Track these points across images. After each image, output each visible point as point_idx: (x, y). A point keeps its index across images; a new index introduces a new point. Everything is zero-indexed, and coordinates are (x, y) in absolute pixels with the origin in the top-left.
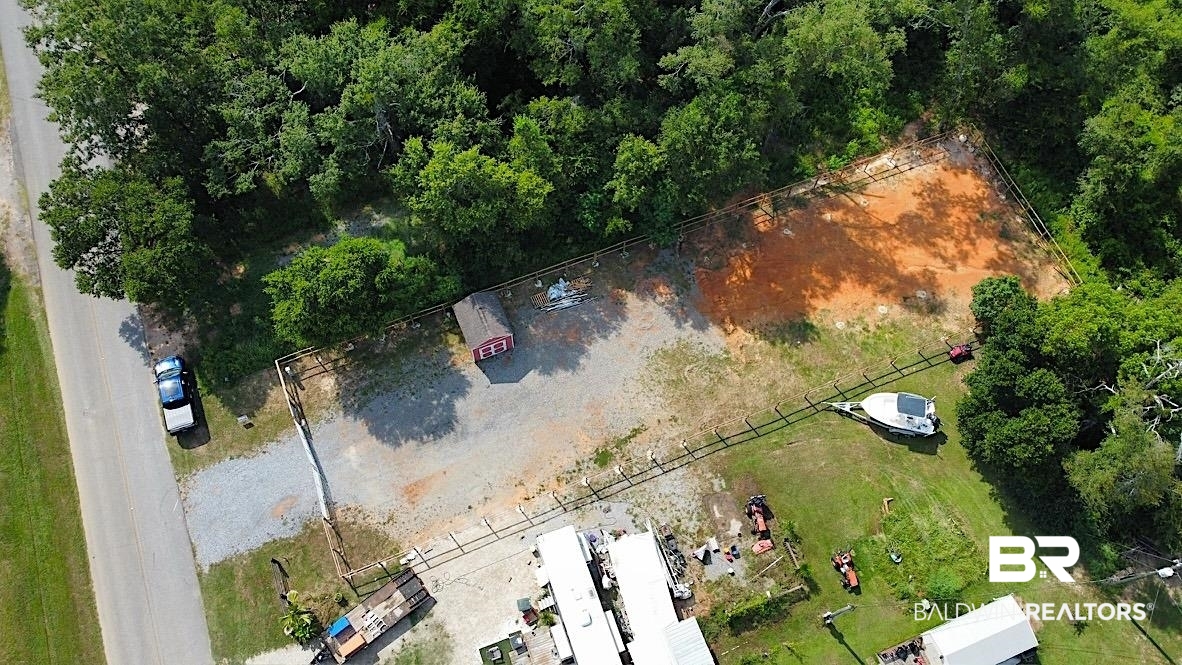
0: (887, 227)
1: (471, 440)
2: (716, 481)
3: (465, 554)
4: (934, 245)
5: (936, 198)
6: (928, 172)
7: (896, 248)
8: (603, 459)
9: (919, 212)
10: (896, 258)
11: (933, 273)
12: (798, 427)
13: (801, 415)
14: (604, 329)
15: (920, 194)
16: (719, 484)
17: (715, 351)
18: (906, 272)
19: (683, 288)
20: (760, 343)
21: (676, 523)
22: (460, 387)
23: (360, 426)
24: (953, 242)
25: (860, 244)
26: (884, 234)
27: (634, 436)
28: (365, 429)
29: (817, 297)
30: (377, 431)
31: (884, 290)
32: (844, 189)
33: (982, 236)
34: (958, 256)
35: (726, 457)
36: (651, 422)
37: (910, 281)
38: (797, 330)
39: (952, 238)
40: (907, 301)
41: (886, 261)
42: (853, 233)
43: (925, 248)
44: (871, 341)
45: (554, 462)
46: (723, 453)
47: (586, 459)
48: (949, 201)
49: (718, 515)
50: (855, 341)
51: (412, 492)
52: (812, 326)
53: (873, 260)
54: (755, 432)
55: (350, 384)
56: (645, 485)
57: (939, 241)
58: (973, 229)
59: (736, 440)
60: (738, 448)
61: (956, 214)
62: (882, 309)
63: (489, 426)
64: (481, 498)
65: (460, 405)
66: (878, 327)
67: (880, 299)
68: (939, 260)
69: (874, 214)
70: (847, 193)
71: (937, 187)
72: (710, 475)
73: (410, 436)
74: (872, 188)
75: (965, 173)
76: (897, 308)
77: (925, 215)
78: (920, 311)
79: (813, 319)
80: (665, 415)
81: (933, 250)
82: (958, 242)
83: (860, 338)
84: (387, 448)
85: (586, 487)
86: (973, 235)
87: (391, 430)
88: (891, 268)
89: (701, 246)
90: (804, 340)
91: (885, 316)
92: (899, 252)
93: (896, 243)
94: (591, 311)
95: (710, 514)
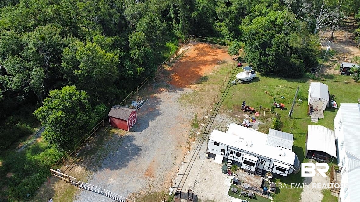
0: (196, 56)
1: (151, 148)
2: (228, 111)
3: (188, 175)
4: (209, 55)
5: (199, 49)
6: (192, 47)
8: (196, 126)
9: (199, 52)
11: (216, 58)
12: (229, 92)
13: (227, 90)
14: (157, 103)
15: (196, 50)
16: (230, 111)
17: (192, 92)
18: (210, 60)
19: (167, 86)
20: (199, 85)
22: (131, 139)
23: (106, 172)
24: (212, 53)
25: (196, 61)
26: (198, 58)
27: (197, 116)
28: (108, 171)
29: (199, 72)
31: (211, 64)
32: (180, 56)
33: (216, 50)
34: (216, 54)
35: (224, 106)
36: (197, 111)
37: (214, 61)
38: (204, 79)
40: (218, 64)
41: (204, 61)
44: (221, 72)
45: (184, 135)
46: (222, 106)
47: (191, 129)
48: (202, 49)
49: (239, 116)
50: (218, 74)
51: (149, 173)
52: (206, 77)
53: (202, 62)
54: (222, 98)
55: (89, 164)
56: (214, 123)
58: (213, 50)
59: (221, 102)
60: (223, 103)
61: (206, 49)
62: (215, 67)
63: (153, 141)
64: (174, 158)
65: (136, 143)
66: (219, 70)
67: (212, 66)
68: (214, 56)
69: (191, 56)
71: (197, 48)
72: (226, 111)
74: (185, 54)
75: (199, 44)
77: (201, 52)
78: (222, 64)
79: (204, 75)
80: (198, 108)
84: (123, 170)
85: (200, 134)
87: (119, 164)
88: (207, 61)
89: (161, 79)
90: (208, 79)
91: (218, 68)
92: (204, 58)
94: (149, 102)
95: (238, 117)
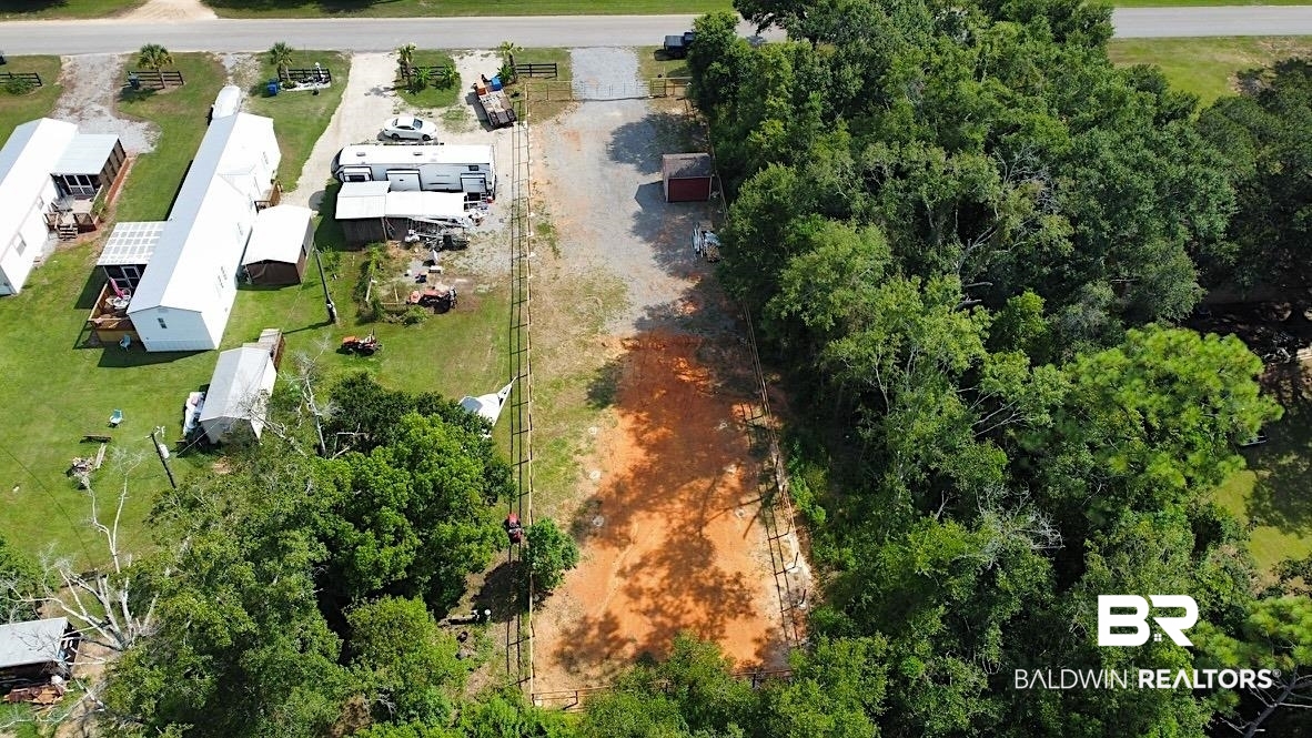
0: (701, 523)
1: (598, 167)
2: (487, 287)
4: (660, 563)
5: (729, 599)
6: (769, 607)
7: (670, 521)
8: (544, 228)
9: (711, 568)
10: (656, 515)
11: (622, 547)
12: (505, 360)
13: (515, 367)
14: (664, 260)
15: (736, 581)
16: (483, 288)
17: (608, 325)
18: (633, 518)
19: (685, 323)
20: (603, 362)
21: (467, 254)
22: (645, 171)
24: (657, 589)
25: (685, 486)
26: (693, 515)
27: (554, 250)
28: (634, 121)
29: (635, 423)
30: (629, 126)
31: (620, 488)
32: (767, 501)
33: (654, 630)
34: (637, 585)
35: (504, 300)
36: (559, 263)
37: (621, 516)
38: (604, 393)
39: (663, 590)
40: (597, 504)
41: (656, 504)
42: (704, 484)
43: (658, 552)
44: (564, 451)
45: (556, 203)
46: (509, 298)
47: (550, 220)
48: (717, 611)
49: (458, 280)
50: (571, 437)
52: (602, 407)
53: (661, 491)
54: (516, 326)
55: (672, 120)
56: (509, 245)
57: (663, 572)
58: (669, 623)
59: (516, 312)
60: (508, 311)
61: (698, 612)
62: (596, 474)
63: (604, 177)
65: (632, 167)
66: (577, 464)
67: (609, 480)
68: (638, 561)
69: (722, 517)
70: (759, 503)
71: (742, 606)
72: (494, 285)
73: (616, 141)
74: (759, 532)
75: (758, 654)
76: (594, 491)
77: (707, 573)
78: (582, 512)
79: (611, 412)
80: (562, 274)
81: (653, 560)
82: (654, 594)
83: (571, 443)
84: (614, 128)
85: (527, 214)
86: (659, 619)
87: (627, 133)
89: (730, 351)
90: (591, 395)
91: (586, 475)
93: (675, 524)
94: (684, 256)
95: (460, 276)
